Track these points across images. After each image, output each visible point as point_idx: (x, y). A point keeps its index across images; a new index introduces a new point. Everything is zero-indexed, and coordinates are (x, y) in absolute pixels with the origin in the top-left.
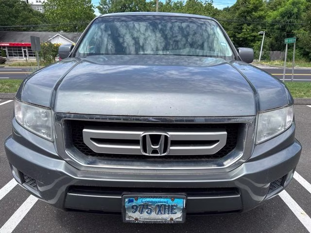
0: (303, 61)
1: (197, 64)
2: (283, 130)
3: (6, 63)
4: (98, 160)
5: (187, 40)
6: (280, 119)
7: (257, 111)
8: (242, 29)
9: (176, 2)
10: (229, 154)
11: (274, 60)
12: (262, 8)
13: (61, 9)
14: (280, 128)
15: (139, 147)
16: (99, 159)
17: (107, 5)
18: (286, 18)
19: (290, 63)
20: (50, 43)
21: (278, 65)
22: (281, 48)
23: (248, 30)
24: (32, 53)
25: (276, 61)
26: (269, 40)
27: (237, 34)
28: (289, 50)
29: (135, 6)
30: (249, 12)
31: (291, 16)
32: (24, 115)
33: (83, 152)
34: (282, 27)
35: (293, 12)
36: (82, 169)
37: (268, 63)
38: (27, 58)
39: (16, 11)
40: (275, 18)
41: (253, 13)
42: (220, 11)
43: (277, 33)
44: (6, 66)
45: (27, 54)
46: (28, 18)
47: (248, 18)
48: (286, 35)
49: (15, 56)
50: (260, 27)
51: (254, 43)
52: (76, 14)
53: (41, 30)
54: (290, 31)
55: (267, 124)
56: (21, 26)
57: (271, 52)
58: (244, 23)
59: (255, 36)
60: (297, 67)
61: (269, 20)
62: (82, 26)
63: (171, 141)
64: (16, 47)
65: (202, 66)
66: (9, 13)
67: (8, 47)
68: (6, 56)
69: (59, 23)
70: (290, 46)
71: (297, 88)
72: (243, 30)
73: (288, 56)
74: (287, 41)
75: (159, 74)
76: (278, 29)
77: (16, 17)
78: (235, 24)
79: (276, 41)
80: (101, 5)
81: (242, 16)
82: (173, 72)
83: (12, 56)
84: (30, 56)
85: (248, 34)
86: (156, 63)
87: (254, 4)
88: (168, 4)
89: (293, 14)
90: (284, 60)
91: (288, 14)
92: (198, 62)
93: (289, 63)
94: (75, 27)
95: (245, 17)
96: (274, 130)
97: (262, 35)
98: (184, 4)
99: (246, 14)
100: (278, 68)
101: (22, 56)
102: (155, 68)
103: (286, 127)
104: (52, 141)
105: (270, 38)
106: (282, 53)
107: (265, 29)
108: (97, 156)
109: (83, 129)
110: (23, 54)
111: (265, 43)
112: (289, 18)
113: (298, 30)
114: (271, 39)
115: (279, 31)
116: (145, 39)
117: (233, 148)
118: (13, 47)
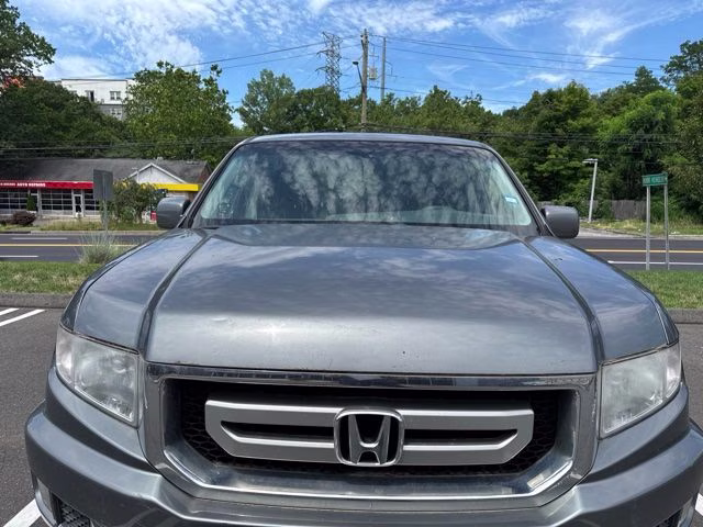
0: (687, 222)
1: (450, 242)
2: (661, 402)
3: (34, 224)
4: (236, 474)
5: (430, 180)
6: (651, 376)
7: (597, 359)
8: (546, 153)
9: (403, 99)
10: (540, 461)
11: (621, 220)
12: (588, 110)
13: (163, 113)
14: (652, 398)
15: (331, 445)
16: (239, 471)
17: (258, 105)
18: (641, 131)
19: (658, 227)
20: (134, 182)
21: (633, 230)
22: (637, 193)
23: (561, 156)
24: (93, 202)
25: (627, 221)
26: (607, 177)
27: (535, 164)
28: (655, 198)
29: (317, 108)
30: (560, 120)
31: (652, 127)
32: (76, 362)
33: (202, 452)
34: (634, 150)
35: (654, 120)
36: (200, 494)
37: (609, 227)
38: (82, 213)
39: (67, 117)
40: (618, 132)
41: (570, 121)
42: (497, 117)
43: (623, 163)
44: (34, 230)
45: (82, 205)
46: (90, 130)
47: (559, 131)
48: (643, 166)
49: (55, 208)
50: (586, 150)
51: (576, 184)
52: (192, 122)
53: (116, 154)
54: (653, 159)
55: (622, 388)
56: (74, 147)
57: (614, 202)
58: (552, 142)
59: (575, 169)
60: (674, 235)
61: (604, 136)
62: (203, 148)
63: (406, 431)
64: (59, 190)
65: (465, 246)
66: (52, 121)
67: (42, 189)
68: (37, 210)
69: (155, 141)
70: (656, 191)
71: (681, 286)
72: (550, 156)
73: (652, 211)
74: (649, 180)
75: (369, 267)
76: (626, 153)
77: (66, 129)
78: (530, 143)
79: (624, 179)
80: (247, 105)
81: (547, 128)
82: (399, 262)
83: (49, 208)
84: (87, 208)
85: (562, 164)
86: (363, 241)
87: (570, 102)
88: (387, 103)
89: (657, 123)
90: (644, 219)
91: (645, 124)
92: (454, 238)
93: (656, 226)
94: (188, 150)
95: (553, 129)
96: (640, 403)
97: (593, 165)
98: (421, 103)
99: (553, 123)
100: (631, 237)
101: (71, 208)
102: (359, 253)
103: (668, 396)
104: (135, 425)
105: (610, 172)
106: (638, 203)
107: (598, 153)
108: (234, 465)
109: (206, 400)
110: (74, 205)
111: (599, 184)
112: (647, 131)
113: (671, 155)
114: (611, 175)
115: (629, 157)
116: (341, 179)
117: (549, 448)
118: (54, 190)
